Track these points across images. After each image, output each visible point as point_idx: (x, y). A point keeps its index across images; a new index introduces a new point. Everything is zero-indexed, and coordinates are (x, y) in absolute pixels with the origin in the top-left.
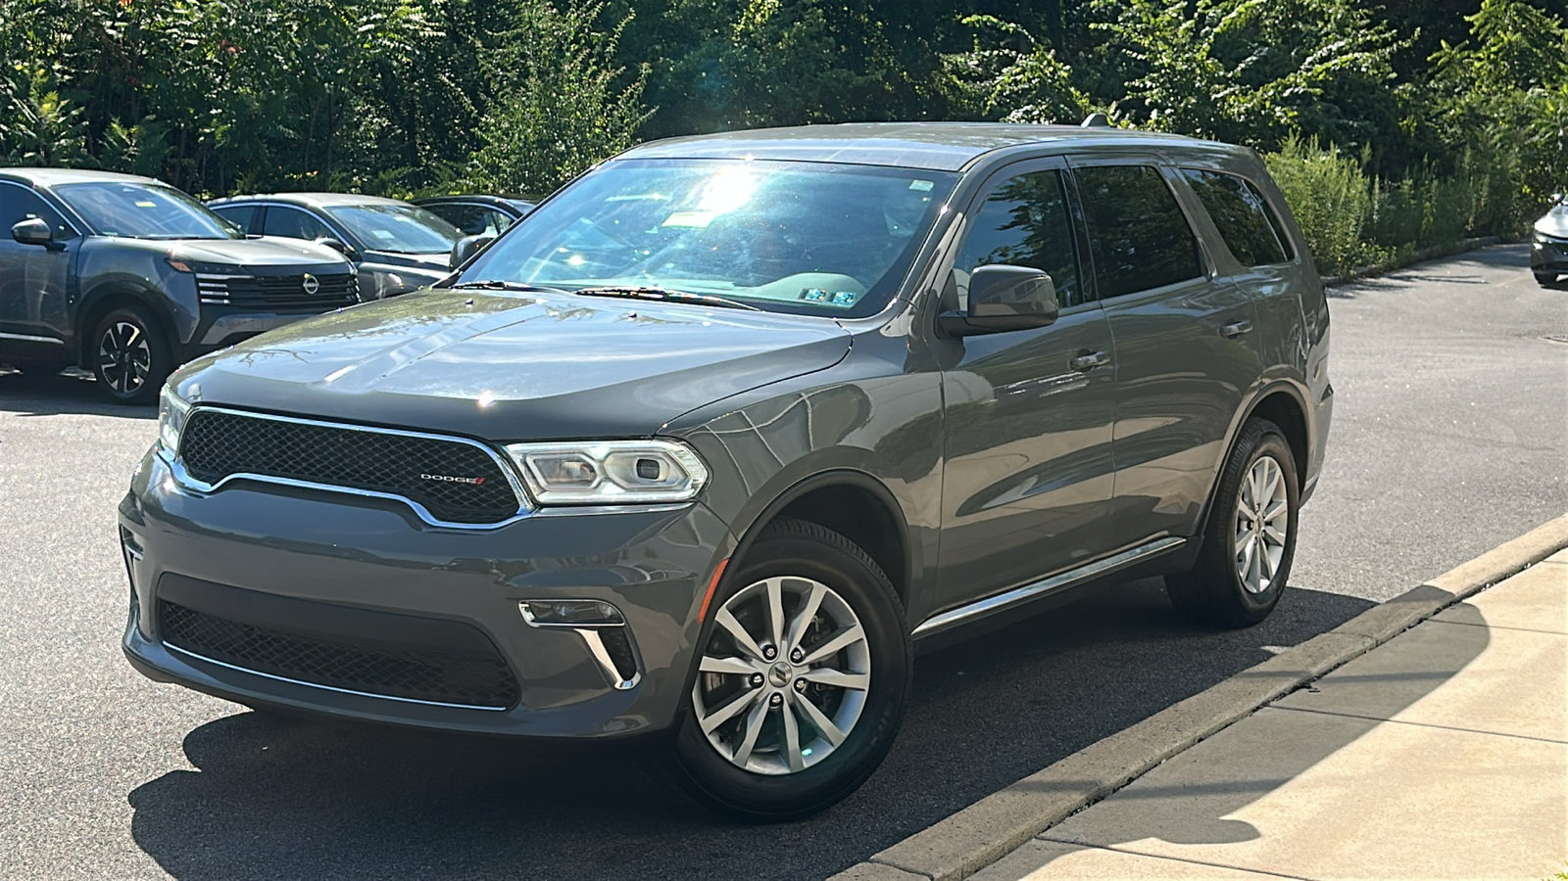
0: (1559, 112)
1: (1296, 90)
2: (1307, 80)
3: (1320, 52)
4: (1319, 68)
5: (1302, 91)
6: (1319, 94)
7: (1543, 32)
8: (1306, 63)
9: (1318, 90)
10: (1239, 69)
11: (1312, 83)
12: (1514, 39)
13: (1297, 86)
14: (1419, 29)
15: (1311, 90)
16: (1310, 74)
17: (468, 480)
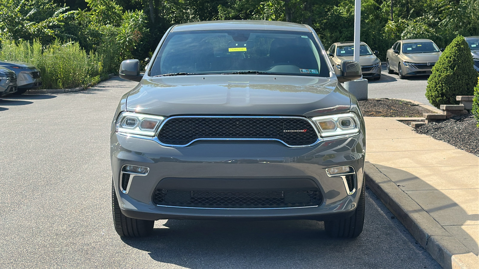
0: (126, 32)
1: (54, 23)
2: (57, 20)
3: (59, 10)
4: (61, 15)
5: (56, 24)
6: (63, 24)
7: (110, 6)
8: (55, 14)
9: (63, 23)
10: (28, 16)
11: (59, 21)
12: (103, 8)
13: (54, 22)
14: (65, 4)
15: (60, 23)
16: (58, 18)
17: (301, 131)
